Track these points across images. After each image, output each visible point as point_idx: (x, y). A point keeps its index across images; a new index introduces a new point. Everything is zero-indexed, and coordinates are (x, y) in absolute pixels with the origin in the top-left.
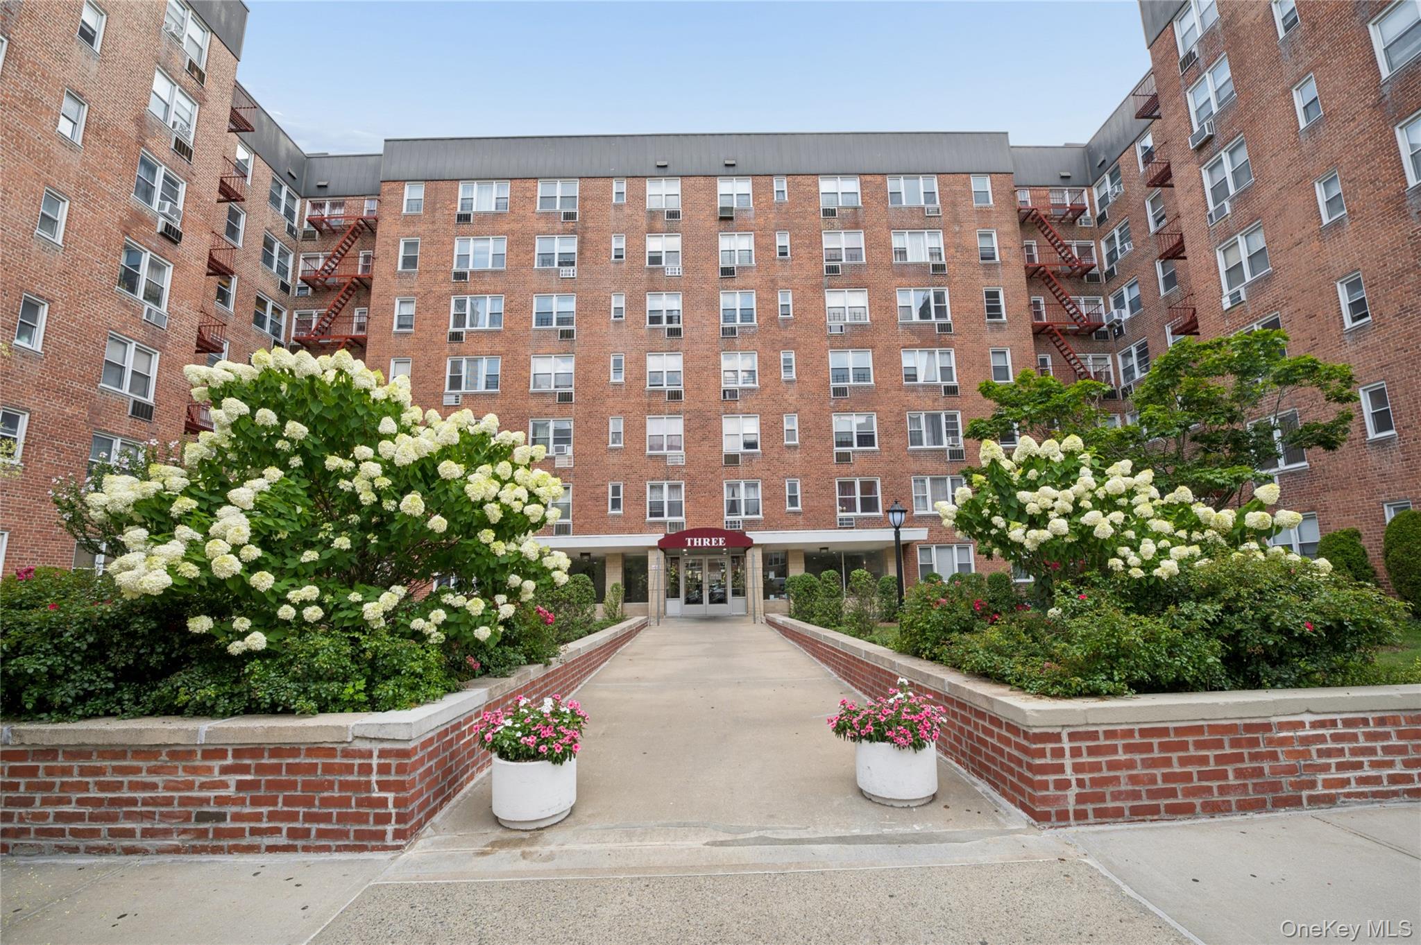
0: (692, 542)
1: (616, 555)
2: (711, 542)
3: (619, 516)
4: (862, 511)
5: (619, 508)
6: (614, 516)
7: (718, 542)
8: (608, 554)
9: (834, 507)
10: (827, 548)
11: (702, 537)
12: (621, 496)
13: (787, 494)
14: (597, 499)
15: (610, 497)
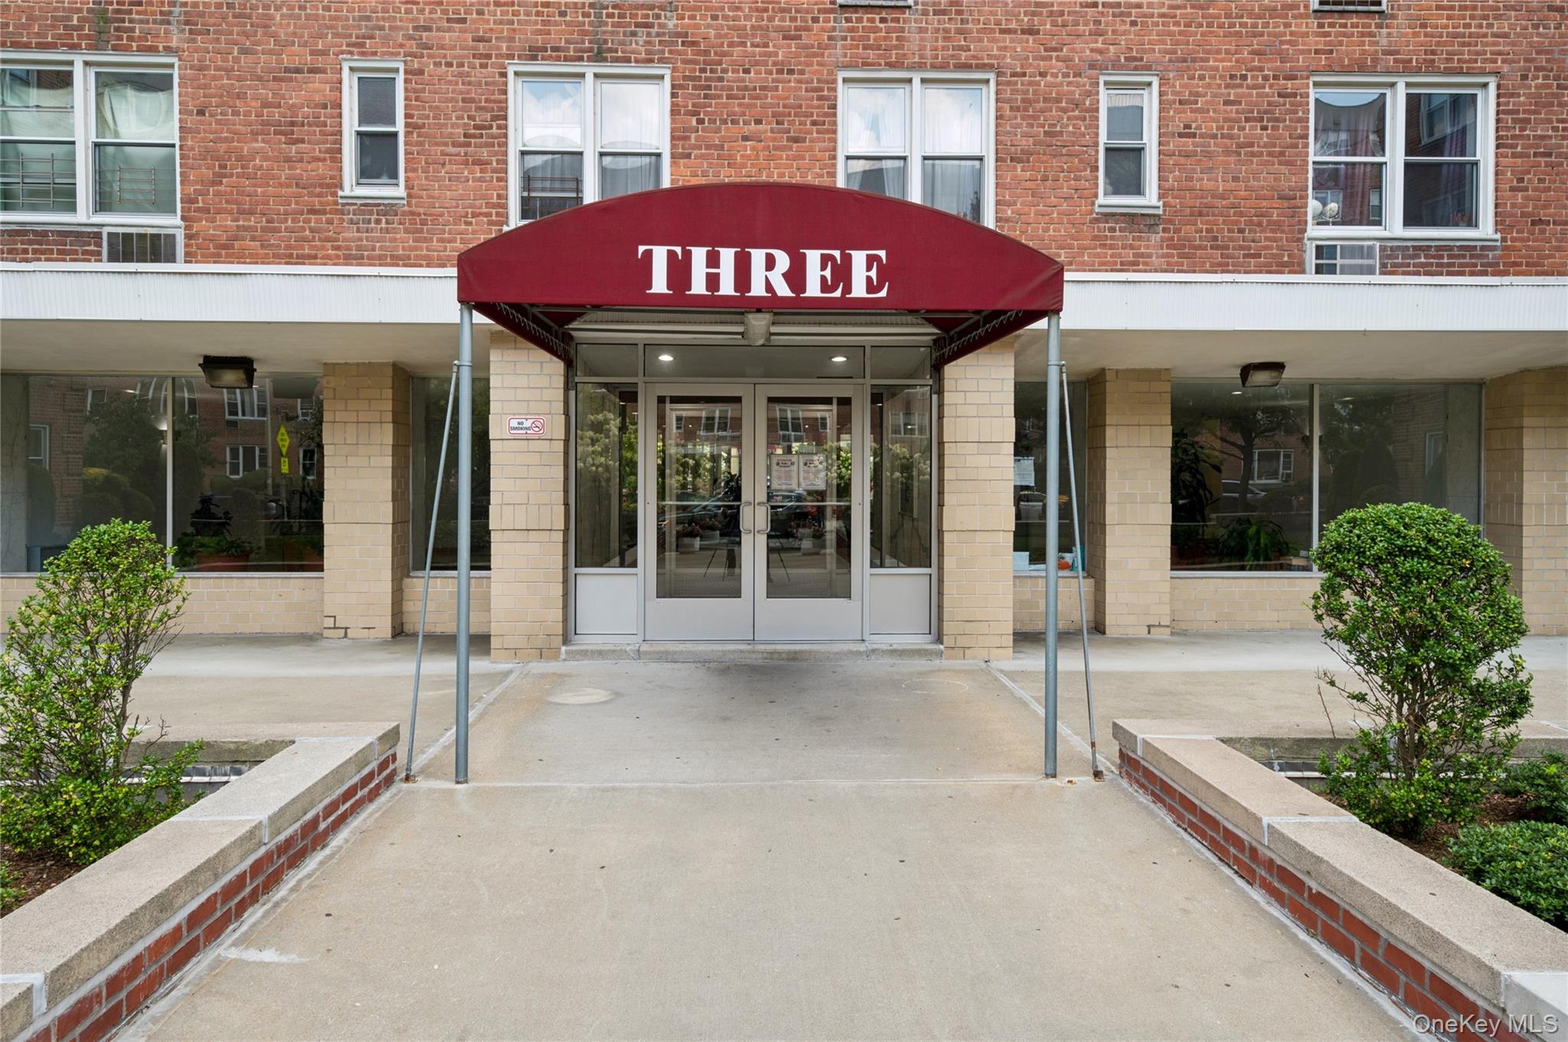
0: (679, 271)
1: (366, 370)
2: (796, 276)
3: (387, 209)
4: (1410, 220)
5: (394, 175)
6: (368, 206)
7: (842, 273)
8: (331, 368)
9: (1293, 202)
10: (1278, 367)
11: (744, 242)
12: (400, 127)
13: (1103, 139)
14: (289, 130)
15: (351, 123)
